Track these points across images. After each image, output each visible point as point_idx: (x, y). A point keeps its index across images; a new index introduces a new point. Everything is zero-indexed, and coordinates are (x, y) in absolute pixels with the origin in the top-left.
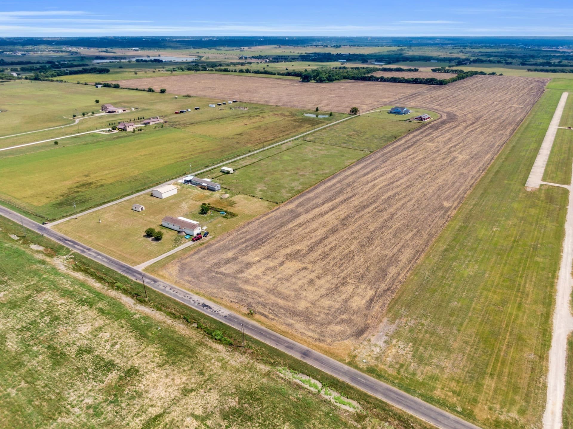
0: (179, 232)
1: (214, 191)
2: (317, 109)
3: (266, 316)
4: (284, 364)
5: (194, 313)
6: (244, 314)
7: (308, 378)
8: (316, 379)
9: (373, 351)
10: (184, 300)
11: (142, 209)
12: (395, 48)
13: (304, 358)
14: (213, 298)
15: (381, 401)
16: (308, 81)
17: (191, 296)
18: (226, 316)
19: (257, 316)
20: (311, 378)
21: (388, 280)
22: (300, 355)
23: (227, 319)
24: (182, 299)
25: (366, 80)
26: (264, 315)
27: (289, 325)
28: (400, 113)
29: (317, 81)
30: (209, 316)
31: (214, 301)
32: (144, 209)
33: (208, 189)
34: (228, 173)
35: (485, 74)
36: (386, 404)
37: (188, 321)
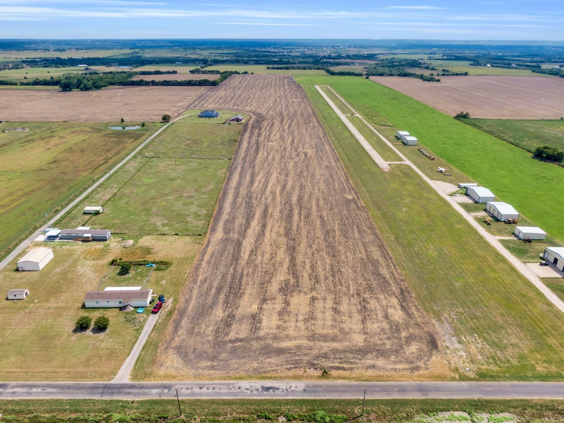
0: (121, 309)
1: (106, 240)
2: (122, 121)
3: (343, 369)
4: (416, 412)
5: (264, 405)
6: (319, 377)
7: (449, 413)
8: (457, 410)
9: (461, 356)
10: (235, 394)
11: (26, 294)
12: (128, 51)
13: (426, 394)
14: (264, 375)
15: (521, 400)
16: (70, 90)
17: (238, 385)
18: (305, 390)
19: (334, 373)
20: (452, 412)
21: (391, 282)
22: (419, 394)
23: (308, 392)
24: (229, 394)
25: (136, 85)
26: (338, 368)
27: (373, 367)
28: (210, 117)
29: (82, 90)
30: (287, 400)
31: (270, 378)
32: (28, 293)
33: (93, 240)
34: (97, 213)
35: (239, 74)
36: (526, 400)
37: (270, 419)
